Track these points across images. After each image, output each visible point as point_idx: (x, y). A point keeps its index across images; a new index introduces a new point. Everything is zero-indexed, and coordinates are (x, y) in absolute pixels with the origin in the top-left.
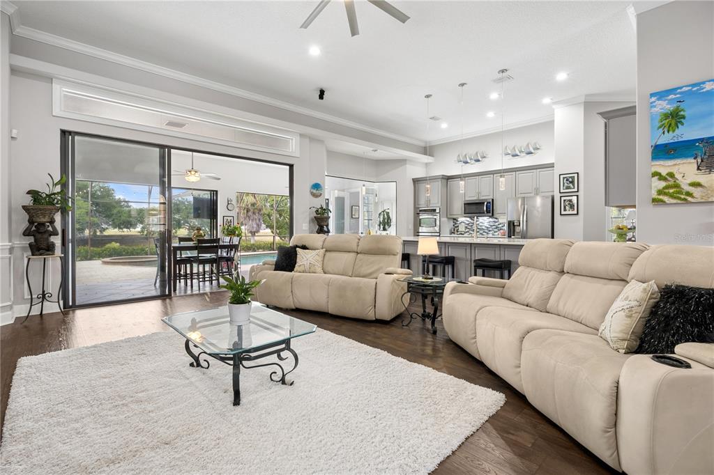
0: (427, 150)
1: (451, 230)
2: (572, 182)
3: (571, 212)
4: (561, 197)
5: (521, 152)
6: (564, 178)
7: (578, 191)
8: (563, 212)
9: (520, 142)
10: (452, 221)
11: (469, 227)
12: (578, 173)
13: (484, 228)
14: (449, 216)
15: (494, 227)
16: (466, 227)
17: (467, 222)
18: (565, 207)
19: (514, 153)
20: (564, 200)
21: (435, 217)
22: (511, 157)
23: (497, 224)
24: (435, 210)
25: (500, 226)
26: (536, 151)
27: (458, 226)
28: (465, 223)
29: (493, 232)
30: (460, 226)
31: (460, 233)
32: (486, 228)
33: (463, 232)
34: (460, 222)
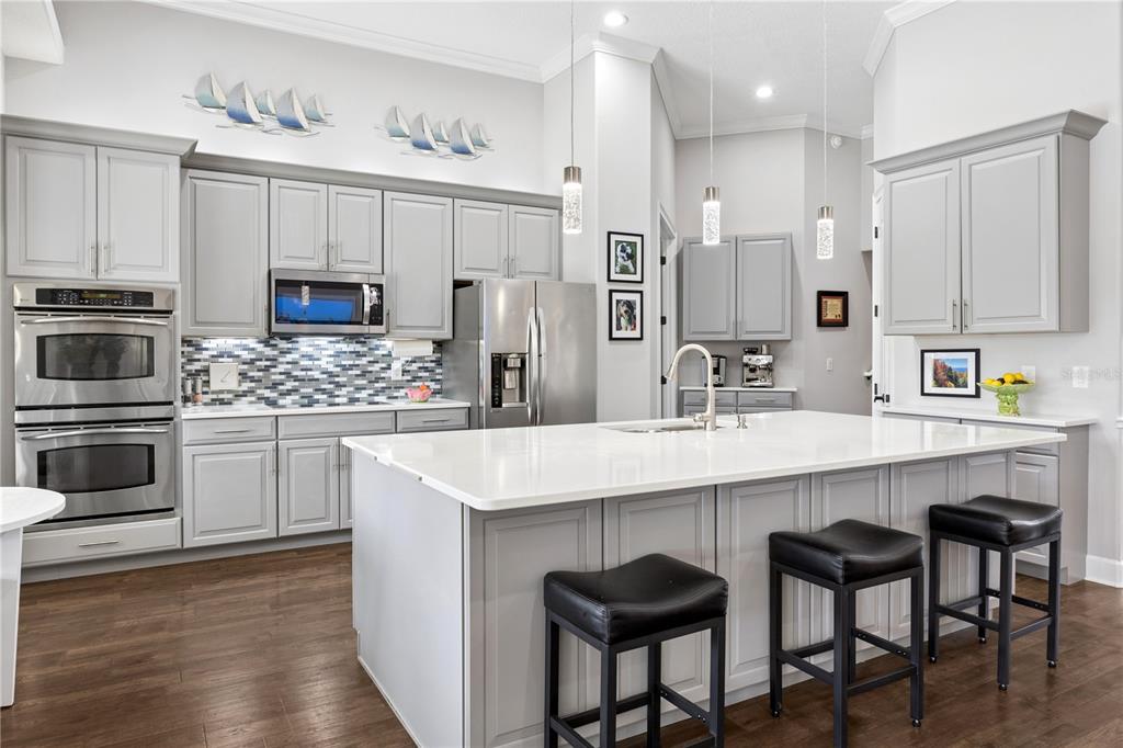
2: (632, 257)
3: (630, 333)
5: (439, 140)
6: (616, 243)
7: (642, 282)
11: (258, 374)
12: (643, 237)
13: (316, 374)
16: (243, 375)
17: (246, 355)
18: (618, 320)
19: (419, 137)
20: (618, 302)
22: (408, 147)
23: (364, 361)
25: (376, 367)
26: (480, 151)
27: (206, 371)
28: (238, 356)
29: (352, 389)
30: (213, 368)
31: (214, 396)
32: (325, 376)
33: (230, 396)
34: (215, 353)
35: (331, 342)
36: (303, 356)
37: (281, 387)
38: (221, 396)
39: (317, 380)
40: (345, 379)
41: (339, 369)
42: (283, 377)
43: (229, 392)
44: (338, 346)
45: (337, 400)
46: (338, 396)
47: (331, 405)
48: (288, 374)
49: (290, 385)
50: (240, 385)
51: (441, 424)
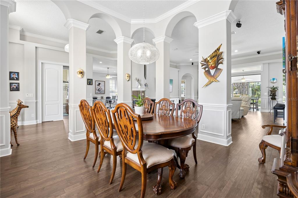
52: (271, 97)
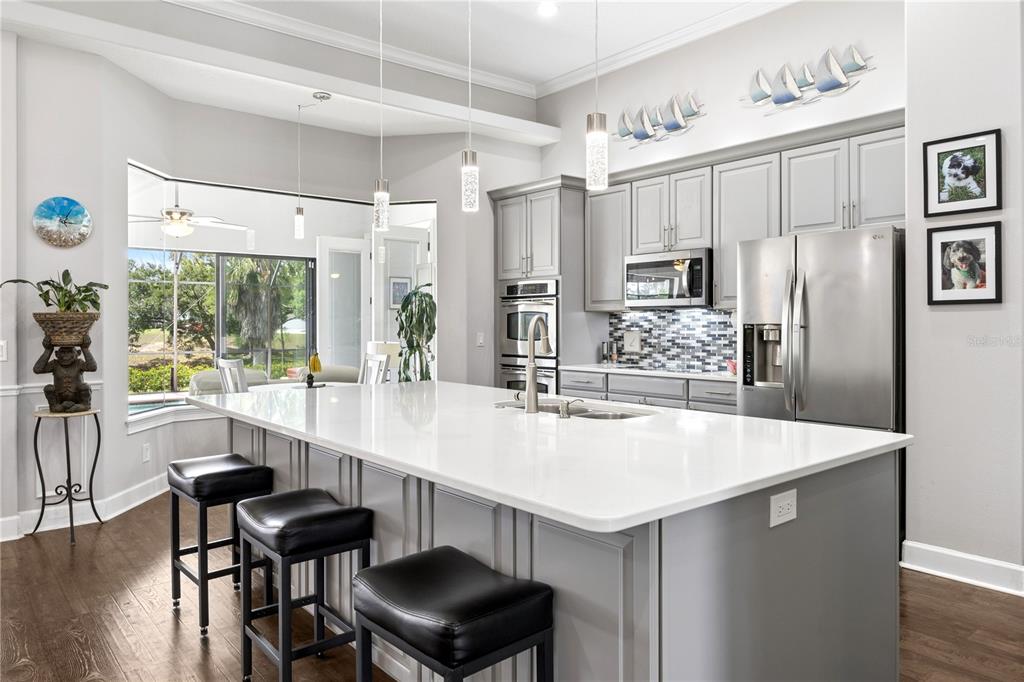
0: (543, 108)
1: (600, 350)
2: (976, 171)
3: (971, 293)
4: (930, 232)
5: (803, 85)
6: (941, 156)
7: (999, 206)
8: (939, 294)
9: (802, 54)
10: (606, 321)
11: (653, 341)
12: (998, 133)
13: (693, 343)
14: (590, 306)
15: (723, 342)
16: (644, 340)
17: (646, 325)
18: (946, 273)
19: (781, 91)
20: (945, 246)
21: (544, 309)
22: (772, 105)
24: (543, 287)
26: (856, 77)
27: (621, 338)
28: (641, 326)
29: (721, 358)
30: (627, 336)
31: (628, 357)
32: (700, 345)
33: (637, 357)
34: (628, 324)
35: (703, 313)
36: (684, 326)
37: (668, 353)
38: (632, 357)
39: (693, 347)
40: (715, 348)
41: (710, 339)
42: (670, 344)
43: (637, 354)
44: (708, 317)
45: (708, 367)
46: (709, 364)
47: (704, 371)
48: (672, 341)
49: (674, 351)
50: (642, 349)
51: (725, 397)
52: (48, 379)
